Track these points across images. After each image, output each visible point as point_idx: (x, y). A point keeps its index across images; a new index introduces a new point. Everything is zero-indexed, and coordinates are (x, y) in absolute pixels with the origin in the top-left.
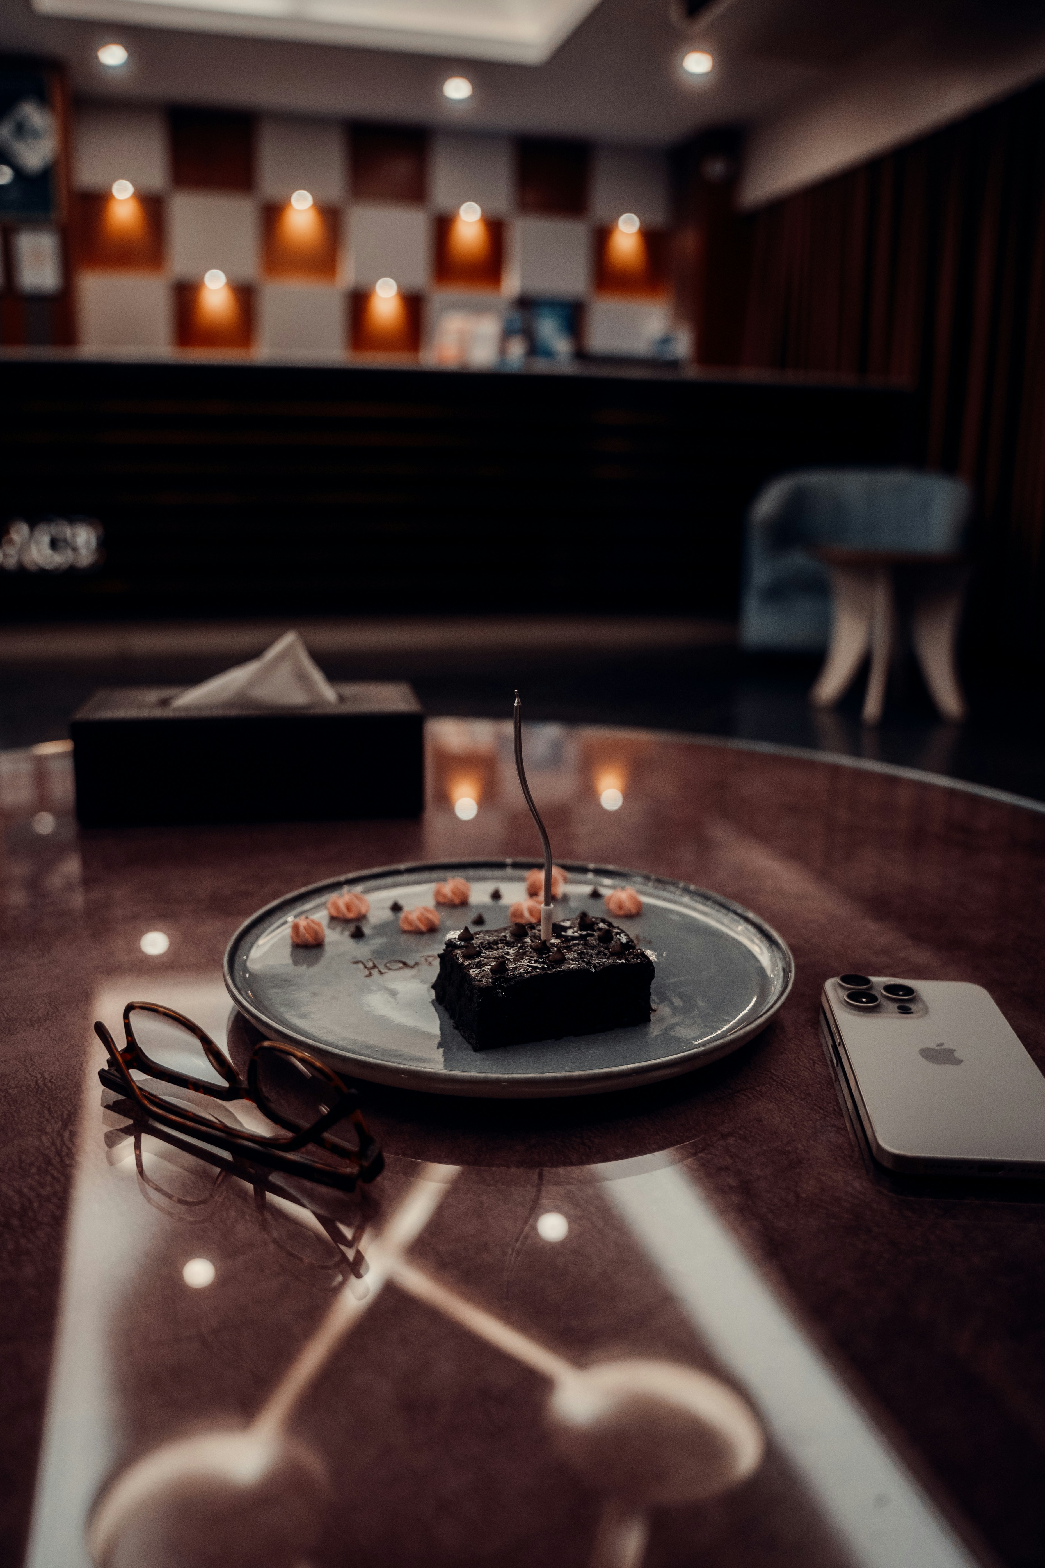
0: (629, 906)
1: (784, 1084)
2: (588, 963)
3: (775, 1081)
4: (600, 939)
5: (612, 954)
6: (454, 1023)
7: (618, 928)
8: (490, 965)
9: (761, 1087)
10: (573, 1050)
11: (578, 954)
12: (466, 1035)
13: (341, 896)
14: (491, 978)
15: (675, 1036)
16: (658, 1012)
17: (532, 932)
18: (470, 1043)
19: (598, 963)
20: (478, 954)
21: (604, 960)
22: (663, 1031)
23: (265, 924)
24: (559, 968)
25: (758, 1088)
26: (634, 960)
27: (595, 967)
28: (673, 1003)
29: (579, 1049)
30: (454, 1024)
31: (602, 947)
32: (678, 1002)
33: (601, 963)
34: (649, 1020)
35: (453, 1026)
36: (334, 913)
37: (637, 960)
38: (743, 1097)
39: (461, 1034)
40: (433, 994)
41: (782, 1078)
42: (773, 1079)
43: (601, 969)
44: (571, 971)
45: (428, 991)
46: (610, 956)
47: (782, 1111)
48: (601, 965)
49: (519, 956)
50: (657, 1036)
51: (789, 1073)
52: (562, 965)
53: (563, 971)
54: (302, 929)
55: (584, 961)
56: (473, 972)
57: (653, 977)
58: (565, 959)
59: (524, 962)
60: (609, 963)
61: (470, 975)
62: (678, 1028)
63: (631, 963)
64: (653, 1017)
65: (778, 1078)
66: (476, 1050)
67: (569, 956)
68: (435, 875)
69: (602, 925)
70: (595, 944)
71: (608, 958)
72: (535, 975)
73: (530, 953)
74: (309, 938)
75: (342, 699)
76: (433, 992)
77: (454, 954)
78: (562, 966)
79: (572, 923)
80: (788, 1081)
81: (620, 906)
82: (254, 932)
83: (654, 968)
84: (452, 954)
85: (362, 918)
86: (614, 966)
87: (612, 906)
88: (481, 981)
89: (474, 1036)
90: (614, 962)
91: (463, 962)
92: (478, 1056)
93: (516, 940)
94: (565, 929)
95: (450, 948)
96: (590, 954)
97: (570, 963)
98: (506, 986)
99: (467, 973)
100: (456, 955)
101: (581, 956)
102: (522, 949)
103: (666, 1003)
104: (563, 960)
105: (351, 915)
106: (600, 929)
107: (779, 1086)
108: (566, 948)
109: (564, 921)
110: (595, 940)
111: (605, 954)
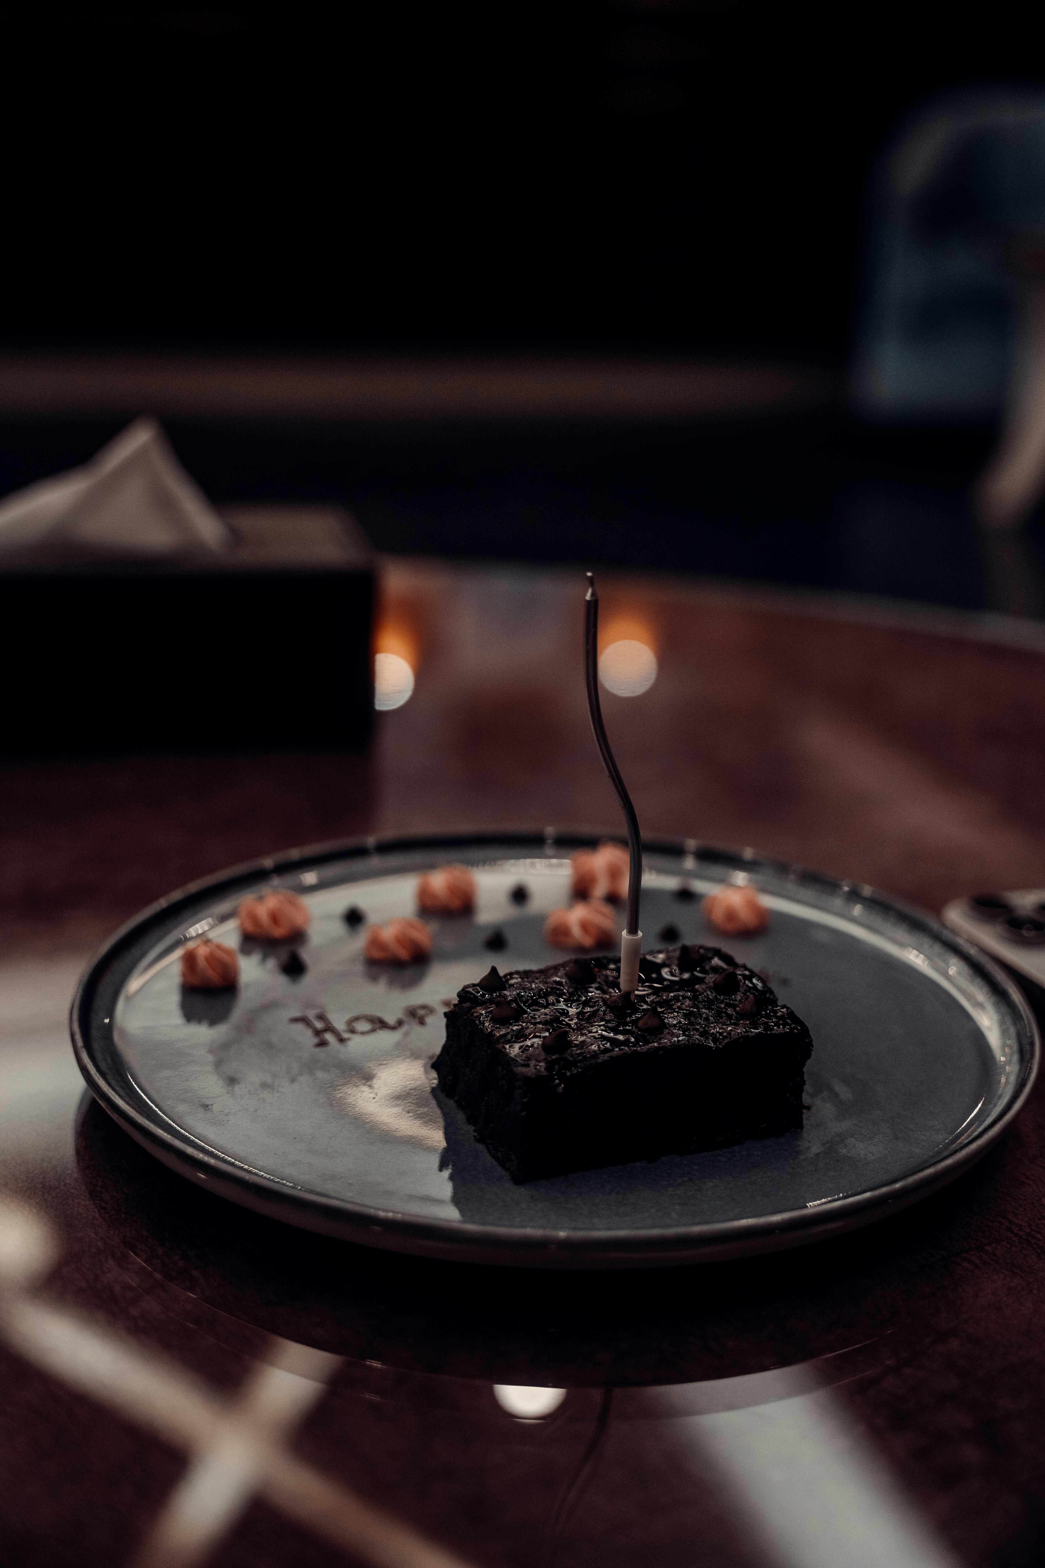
0: (746, 916)
1: (1033, 1241)
2: (705, 1034)
3: (1016, 1235)
4: (717, 988)
5: (742, 1016)
6: (475, 1131)
7: (745, 967)
8: (539, 1037)
9: (994, 1245)
10: (680, 1180)
11: (685, 1016)
12: (499, 1155)
13: (261, 899)
14: (545, 1060)
15: (847, 1156)
16: (814, 1110)
17: (603, 975)
18: (506, 1169)
19: (721, 1034)
20: (518, 1014)
21: (730, 1028)
22: (828, 1145)
23: (135, 951)
24: (657, 1042)
25: (989, 1249)
26: (779, 1027)
27: (715, 1040)
28: (836, 1095)
29: (691, 1180)
30: (475, 1134)
31: (722, 1002)
32: (844, 1092)
33: (725, 1034)
34: (801, 1126)
35: (475, 1136)
36: (250, 927)
37: (784, 1027)
38: (966, 1264)
39: (490, 1152)
40: (433, 1079)
41: (1027, 1231)
42: (1012, 1232)
43: (726, 1043)
44: (677, 1047)
45: (426, 1072)
46: (738, 1019)
47: (1035, 1291)
48: (725, 1037)
49: (585, 1020)
50: (817, 1155)
51: (1040, 1222)
52: (661, 1036)
53: (664, 1048)
54: (201, 962)
55: (697, 1030)
56: (514, 1050)
57: (808, 1056)
58: (664, 1026)
59: (598, 1030)
60: (738, 1034)
61: (506, 1055)
62: (851, 1141)
63: (774, 1032)
64: (808, 1120)
65: (1021, 1229)
66: (519, 1180)
67: (671, 1020)
68: (417, 857)
69: (716, 961)
70: (711, 997)
71: (735, 1024)
72: (617, 1057)
73: (605, 1014)
74: (212, 975)
75: (236, 538)
76: (434, 1074)
77: (475, 1015)
78: (661, 1039)
79: (668, 958)
80: (1038, 1236)
81: (731, 915)
82: (119, 966)
83: (812, 1040)
84: (472, 1014)
85: (297, 937)
86: (746, 1039)
87: (718, 915)
88: (528, 1066)
89: (513, 1157)
90: (746, 1032)
91: (492, 1031)
92: (522, 1192)
93: (576, 990)
94: (658, 967)
95: (468, 1004)
96: (704, 1016)
97: (673, 1033)
98: (568, 1074)
99: (501, 1051)
100: (479, 1017)
101: (689, 1020)
102: (590, 1007)
103: (825, 1094)
104: (662, 1027)
105: (278, 932)
106: (716, 970)
107: (1025, 1245)
108: (661, 1004)
109: (652, 953)
110: (710, 988)
111: (730, 1017)
